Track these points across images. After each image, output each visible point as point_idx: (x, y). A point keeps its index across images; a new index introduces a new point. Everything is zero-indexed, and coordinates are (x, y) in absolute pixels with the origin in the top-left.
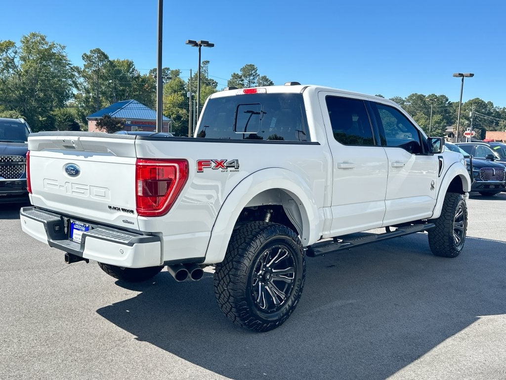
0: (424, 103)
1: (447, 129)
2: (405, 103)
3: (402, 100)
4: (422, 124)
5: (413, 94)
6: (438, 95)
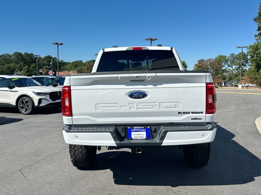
0: (22, 57)
1: (39, 71)
2: (12, 57)
3: (10, 55)
4: (26, 68)
5: (16, 52)
6: (29, 53)
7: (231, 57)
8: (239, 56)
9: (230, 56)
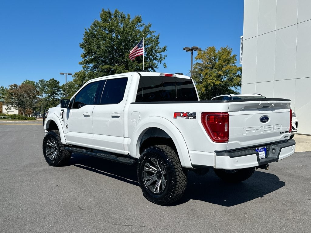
7: (40, 84)
8: (50, 83)
9: (40, 82)
